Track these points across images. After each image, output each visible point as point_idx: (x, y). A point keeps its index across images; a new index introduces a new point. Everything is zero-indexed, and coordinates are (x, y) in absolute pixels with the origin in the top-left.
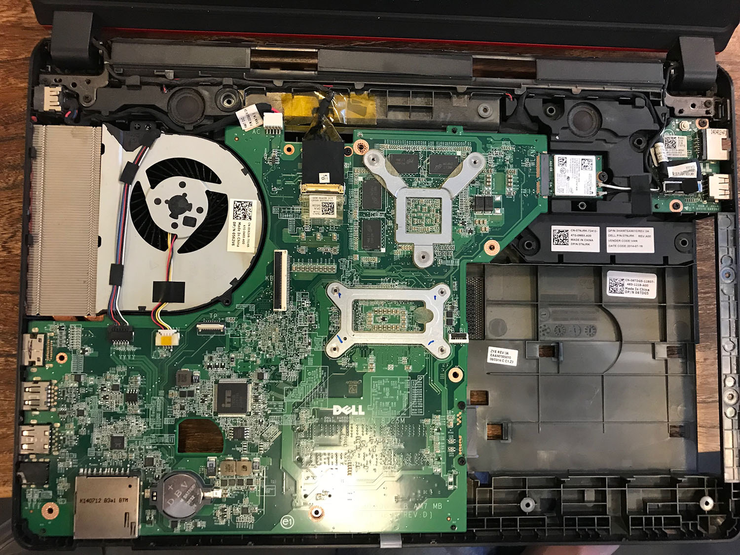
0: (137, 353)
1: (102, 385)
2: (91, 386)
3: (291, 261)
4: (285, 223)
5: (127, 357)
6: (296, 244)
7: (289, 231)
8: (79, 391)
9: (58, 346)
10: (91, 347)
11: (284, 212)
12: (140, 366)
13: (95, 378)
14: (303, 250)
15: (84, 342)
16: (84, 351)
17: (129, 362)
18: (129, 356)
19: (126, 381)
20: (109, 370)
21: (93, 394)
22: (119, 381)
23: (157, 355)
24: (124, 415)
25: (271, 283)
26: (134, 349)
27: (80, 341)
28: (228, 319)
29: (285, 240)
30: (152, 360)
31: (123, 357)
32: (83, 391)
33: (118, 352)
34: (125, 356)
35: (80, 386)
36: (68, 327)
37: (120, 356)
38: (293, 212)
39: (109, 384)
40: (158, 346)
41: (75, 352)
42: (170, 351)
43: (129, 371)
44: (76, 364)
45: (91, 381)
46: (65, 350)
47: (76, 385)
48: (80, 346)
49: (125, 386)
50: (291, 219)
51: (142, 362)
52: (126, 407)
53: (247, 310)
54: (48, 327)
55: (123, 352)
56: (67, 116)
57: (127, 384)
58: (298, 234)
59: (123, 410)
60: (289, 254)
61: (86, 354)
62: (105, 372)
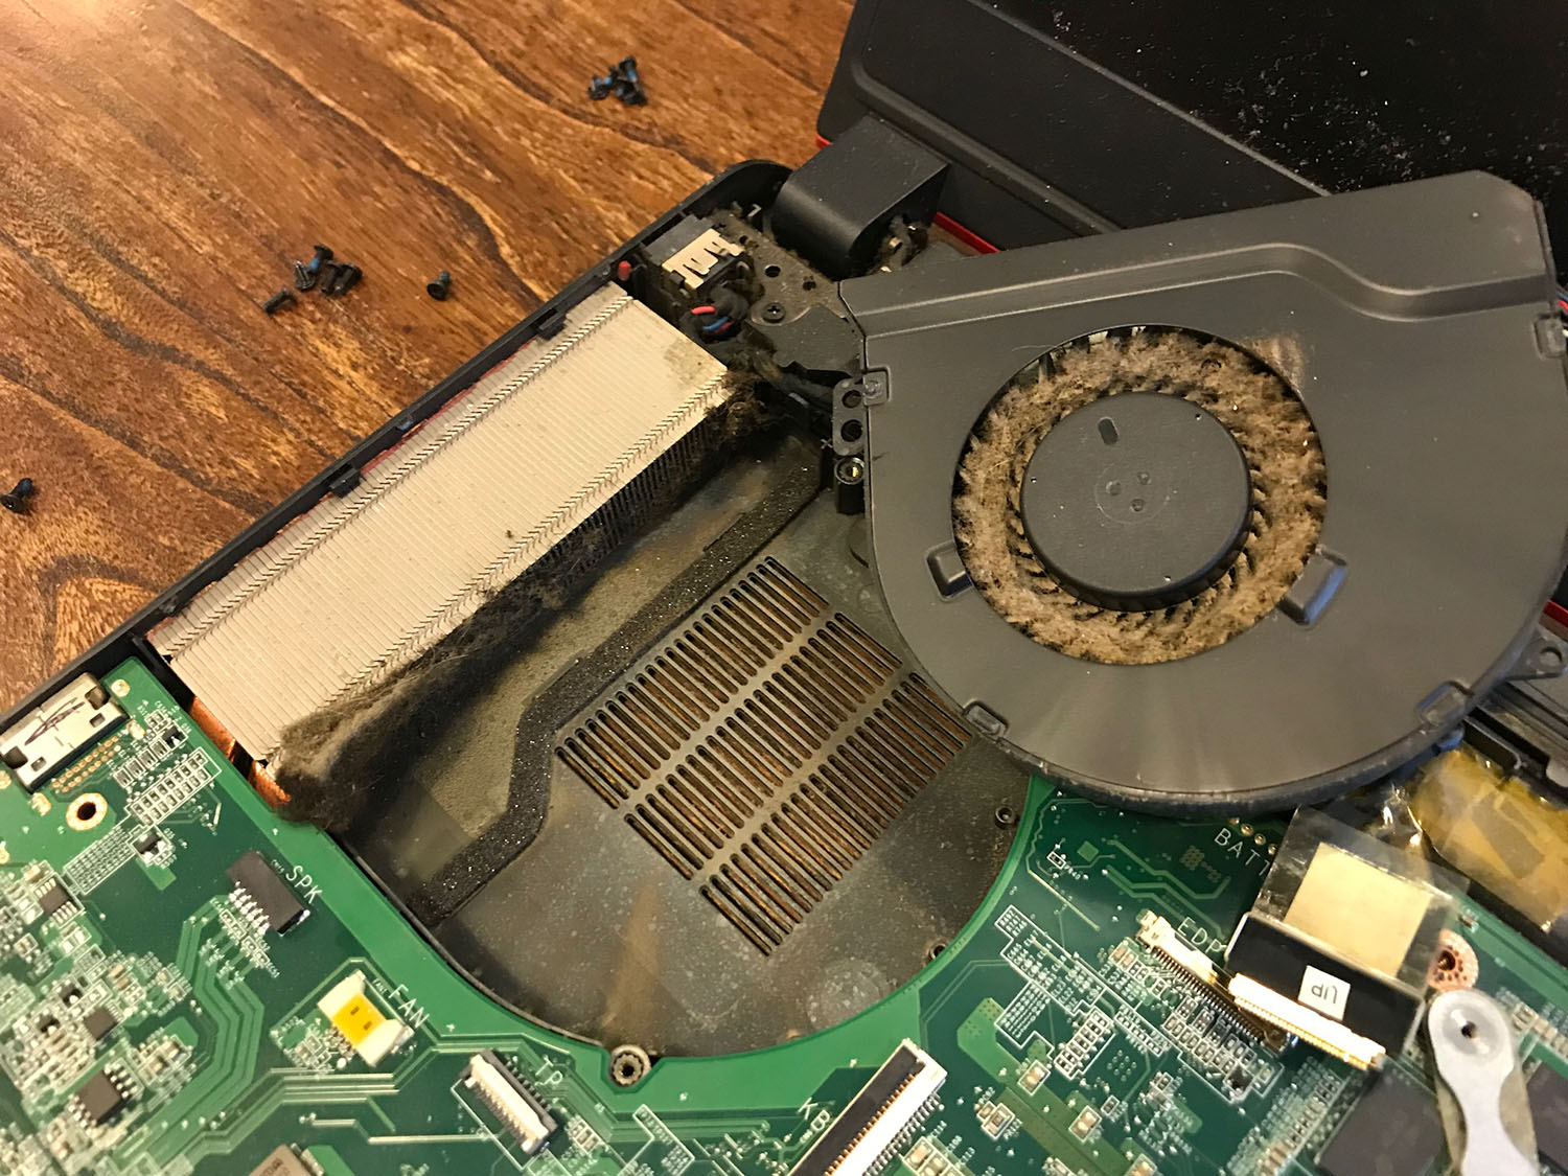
0: (256, 978)
1: (83, 982)
2: (55, 956)
3: (928, 1122)
4: (1007, 987)
5: (220, 964)
6: (987, 1081)
7: (1003, 1018)
8: (18, 936)
9: (115, 775)
10: (178, 850)
11: (1033, 951)
12: (222, 1024)
13: (89, 943)
14: (995, 1119)
15: (180, 824)
16: (151, 846)
17: (211, 984)
18: (228, 967)
19: (140, 1033)
20: (141, 955)
21: (33, 984)
22: (128, 1013)
23: (295, 1036)
24: (29, 1127)
25: (808, 1135)
26: (258, 956)
27: (172, 809)
28: (577, 1129)
29: (967, 1037)
30: (266, 1040)
31: (211, 952)
32: (25, 946)
33: (215, 927)
34: (218, 956)
35: (33, 929)
36: (188, 749)
37: (210, 944)
38: (1062, 974)
39: (95, 995)
40: (322, 1016)
41: (133, 823)
42: (333, 1062)
43: (182, 1009)
44: (91, 867)
45: (74, 938)
46: (116, 798)
47: (30, 918)
48: (157, 822)
49: (124, 1042)
50: (1038, 984)
51: (236, 1019)
52: (57, 1110)
53: (659, 1151)
54: (150, 709)
55: (227, 939)
57: (135, 1043)
58: (1021, 1056)
59: (43, 1110)
60: (945, 1092)
61: (148, 858)
62: (126, 954)
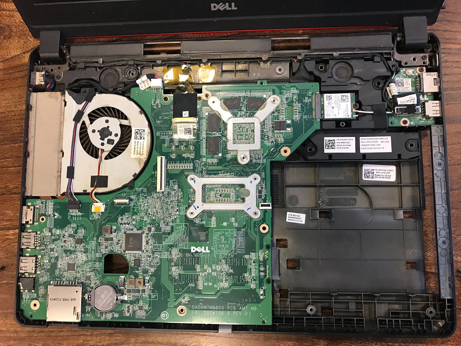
0: (82, 216)
1: (64, 234)
2: (58, 235)
3: (167, 163)
4: (164, 141)
5: (77, 219)
6: (169, 153)
7: (166, 145)
8: (51, 237)
9: (41, 213)
10: (58, 213)
11: (163, 135)
12: (84, 224)
13: (60, 230)
14: (173, 156)
15: (55, 210)
16: (54, 215)
17: (78, 221)
18: (78, 218)
19: (76, 232)
20: (67, 226)
21: (59, 239)
22: (72, 232)
23: (93, 217)
24: (75, 251)
25: (156, 175)
26: (80, 214)
27: (52, 210)
28: (132, 197)
29: (163, 150)
30: (91, 221)
32: (53, 238)
33: (72, 216)
34: (75, 218)
35: (52, 235)
36: (46, 202)
37: (73, 218)
38: (168, 134)
39: (67, 234)
40: (94, 212)
41: (49, 216)
42: (100, 215)
43: (78, 226)
44: (50, 223)
45: (58, 232)
46: (44, 215)
47: (50, 234)
48: (52, 213)
49: (75, 235)
50: (167, 138)
51: (85, 222)
52: (76, 247)
53: (142, 191)
54: (36, 202)
55: (74, 216)
56: (48, 87)
57: (77, 234)
58: (171, 147)
59: (74, 248)
60: (166, 158)
61: (55, 217)
62: (65, 227)
